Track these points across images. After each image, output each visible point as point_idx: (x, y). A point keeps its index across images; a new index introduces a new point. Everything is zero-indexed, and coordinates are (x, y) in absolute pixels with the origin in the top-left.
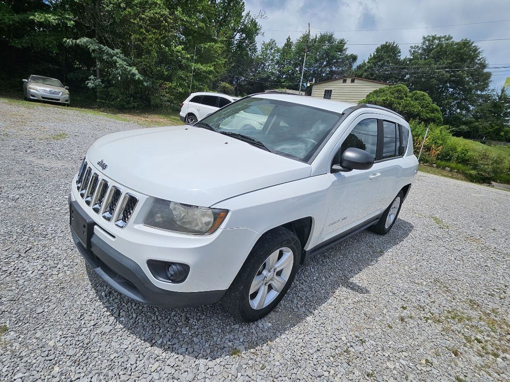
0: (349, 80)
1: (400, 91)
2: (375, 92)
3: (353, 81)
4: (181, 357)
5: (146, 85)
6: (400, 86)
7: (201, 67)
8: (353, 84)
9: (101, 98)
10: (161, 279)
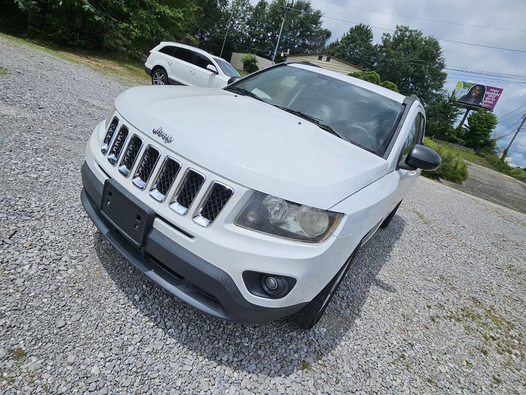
0: (325, 58)
1: (373, 78)
3: (328, 60)
4: (255, 377)
5: (97, 19)
6: (373, 73)
8: (328, 63)
9: (34, 26)
10: (257, 293)
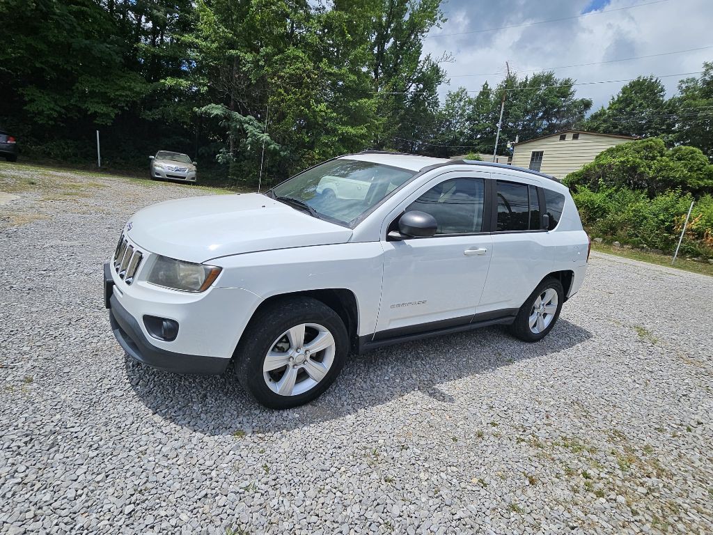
1: (651, 147)
2: (610, 151)
6: (651, 140)
7: (351, 130)
8: (575, 141)
10: (155, 336)
